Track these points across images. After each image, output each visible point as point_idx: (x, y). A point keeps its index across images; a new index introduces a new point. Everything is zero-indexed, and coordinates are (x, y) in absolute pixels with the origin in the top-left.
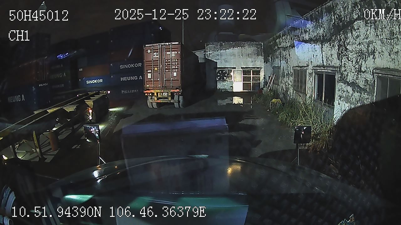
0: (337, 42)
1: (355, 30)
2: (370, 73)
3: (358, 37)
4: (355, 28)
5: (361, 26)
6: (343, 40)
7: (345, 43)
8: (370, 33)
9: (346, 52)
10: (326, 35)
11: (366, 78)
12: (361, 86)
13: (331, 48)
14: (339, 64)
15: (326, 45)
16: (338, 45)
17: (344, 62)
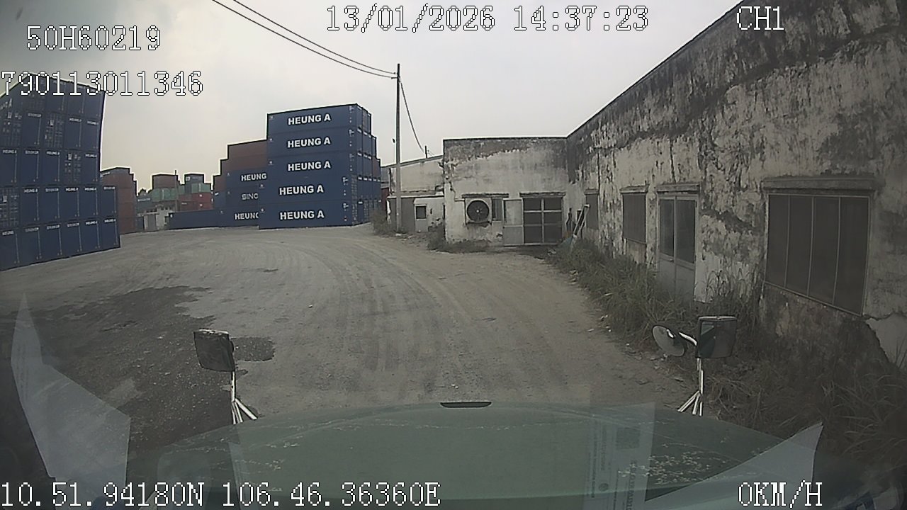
0: (697, 134)
1: (727, 105)
2: (755, 190)
3: (733, 119)
4: (729, 102)
5: (739, 97)
6: (707, 129)
7: (712, 134)
8: (755, 109)
9: (713, 152)
10: (678, 120)
11: (750, 202)
12: (740, 219)
13: (687, 146)
14: (702, 178)
15: (678, 139)
16: (699, 140)
17: (710, 172)
